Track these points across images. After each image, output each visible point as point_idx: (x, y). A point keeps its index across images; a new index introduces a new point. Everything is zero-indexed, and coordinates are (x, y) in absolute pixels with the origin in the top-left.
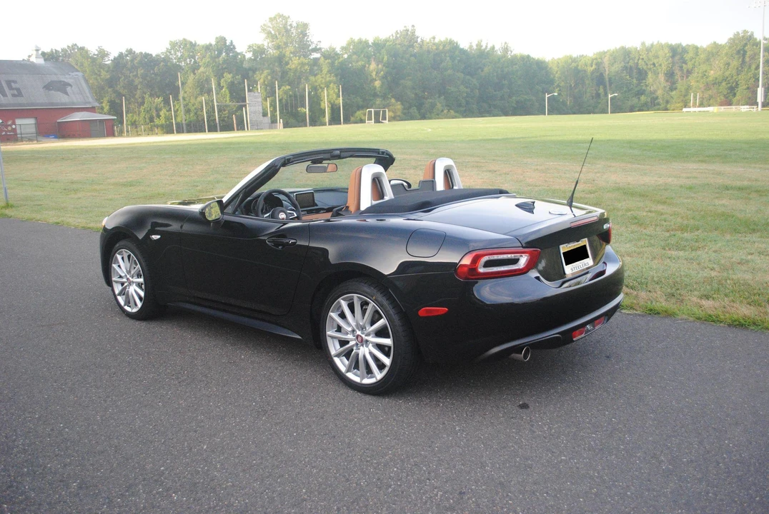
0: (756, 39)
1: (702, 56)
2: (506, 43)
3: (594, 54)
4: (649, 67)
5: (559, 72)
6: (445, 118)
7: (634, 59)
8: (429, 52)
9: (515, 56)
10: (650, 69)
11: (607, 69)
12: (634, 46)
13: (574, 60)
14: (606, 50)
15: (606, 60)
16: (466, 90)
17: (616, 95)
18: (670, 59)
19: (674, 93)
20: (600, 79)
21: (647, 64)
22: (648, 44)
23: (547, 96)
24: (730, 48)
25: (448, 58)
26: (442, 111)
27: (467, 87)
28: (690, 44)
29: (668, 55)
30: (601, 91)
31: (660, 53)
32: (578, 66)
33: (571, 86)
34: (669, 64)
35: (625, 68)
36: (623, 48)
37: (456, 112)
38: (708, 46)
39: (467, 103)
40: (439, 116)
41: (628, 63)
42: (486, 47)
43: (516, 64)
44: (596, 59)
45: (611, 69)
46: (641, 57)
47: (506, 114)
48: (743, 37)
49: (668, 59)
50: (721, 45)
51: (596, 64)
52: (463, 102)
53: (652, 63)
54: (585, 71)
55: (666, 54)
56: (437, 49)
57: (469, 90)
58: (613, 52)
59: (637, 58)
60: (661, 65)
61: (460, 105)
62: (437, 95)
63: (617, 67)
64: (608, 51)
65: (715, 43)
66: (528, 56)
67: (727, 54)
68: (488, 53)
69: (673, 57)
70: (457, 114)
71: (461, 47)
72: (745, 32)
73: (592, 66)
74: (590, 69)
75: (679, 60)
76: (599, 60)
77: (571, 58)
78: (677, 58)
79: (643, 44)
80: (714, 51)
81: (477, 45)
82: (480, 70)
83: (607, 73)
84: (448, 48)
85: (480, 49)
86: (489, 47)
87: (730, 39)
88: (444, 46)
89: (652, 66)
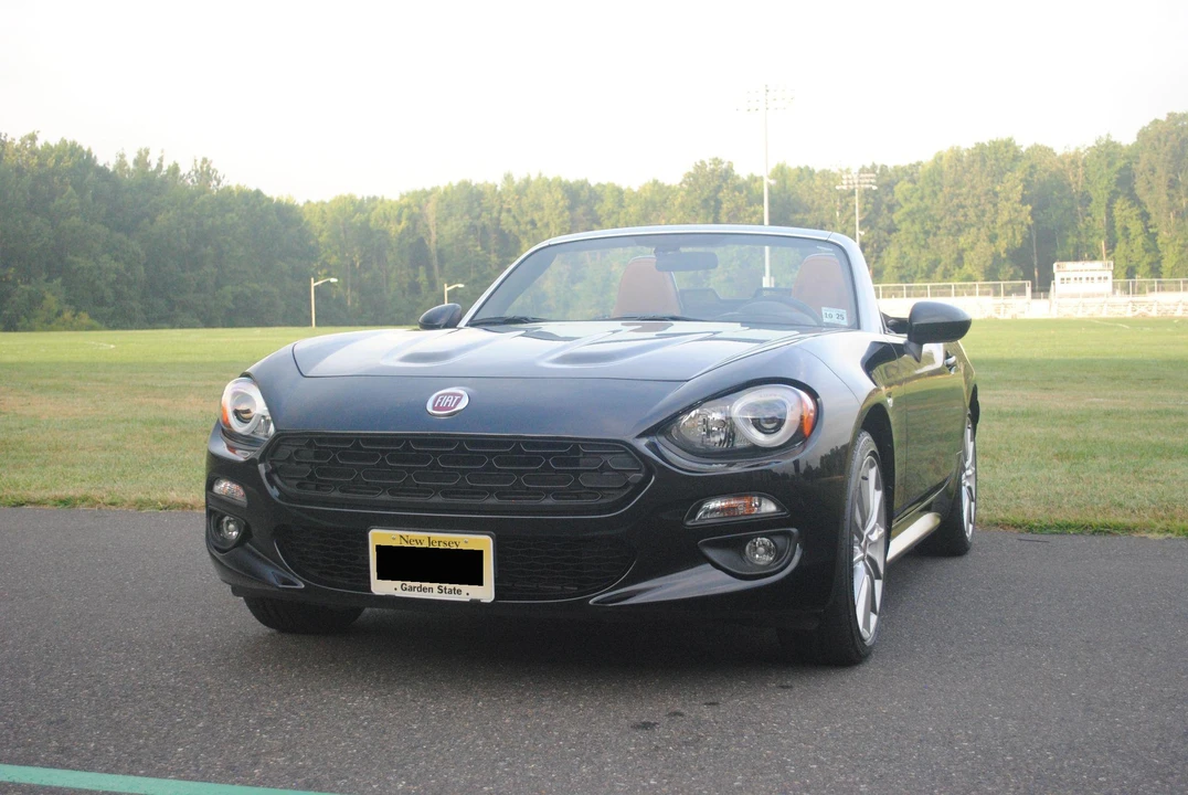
0: (738, 177)
1: (632, 210)
2: (205, 160)
3: (402, 197)
4: (522, 227)
5: (325, 234)
6: (68, 329)
7: (489, 210)
8: (19, 170)
9: (228, 192)
10: (525, 233)
11: (433, 232)
12: (491, 182)
13: (360, 207)
14: (428, 188)
15: (431, 210)
16: (114, 264)
17: (461, 286)
18: (567, 213)
19: (578, 287)
20: (418, 251)
21: (518, 223)
22: (518, 178)
23: (313, 285)
24: (689, 193)
25: (70, 188)
26: (59, 314)
27: (116, 260)
28: (604, 182)
29: (561, 204)
30: (422, 278)
31: (547, 199)
32: (368, 220)
33: (353, 264)
34: (564, 222)
35: (472, 229)
36: (465, 185)
37: (94, 316)
38: (644, 189)
39: (119, 295)
40: (51, 323)
41: (479, 216)
42: (160, 166)
43: (232, 210)
44: (409, 206)
45: (442, 232)
46: (505, 206)
47: (209, 323)
48: (713, 171)
49: (561, 213)
50: (669, 187)
51: (409, 218)
52: (109, 293)
53: (528, 219)
54: (385, 232)
55: (557, 202)
56: (40, 165)
57: (122, 266)
58: (445, 193)
59: (498, 207)
60: (547, 225)
61: (101, 302)
62: (45, 276)
63: (453, 227)
64: (434, 190)
65: (656, 182)
66: (258, 193)
67: (682, 206)
68: (164, 181)
69: (571, 208)
70: (95, 323)
71: (100, 163)
72: (717, 161)
73: (399, 222)
74: (395, 229)
75: (584, 215)
76: (416, 210)
77: (352, 201)
78: (580, 210)
79: (508, 178)
80: (657, 198)
81: (136, 162)
82: (147, 220)
83: (434, 237)
84: (68, 163)
85: (144, 172)
86: (165, 168)
87: (689, 175)
88: (59, 159)
89: (529, 227)
